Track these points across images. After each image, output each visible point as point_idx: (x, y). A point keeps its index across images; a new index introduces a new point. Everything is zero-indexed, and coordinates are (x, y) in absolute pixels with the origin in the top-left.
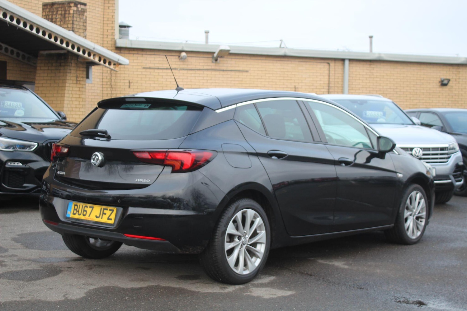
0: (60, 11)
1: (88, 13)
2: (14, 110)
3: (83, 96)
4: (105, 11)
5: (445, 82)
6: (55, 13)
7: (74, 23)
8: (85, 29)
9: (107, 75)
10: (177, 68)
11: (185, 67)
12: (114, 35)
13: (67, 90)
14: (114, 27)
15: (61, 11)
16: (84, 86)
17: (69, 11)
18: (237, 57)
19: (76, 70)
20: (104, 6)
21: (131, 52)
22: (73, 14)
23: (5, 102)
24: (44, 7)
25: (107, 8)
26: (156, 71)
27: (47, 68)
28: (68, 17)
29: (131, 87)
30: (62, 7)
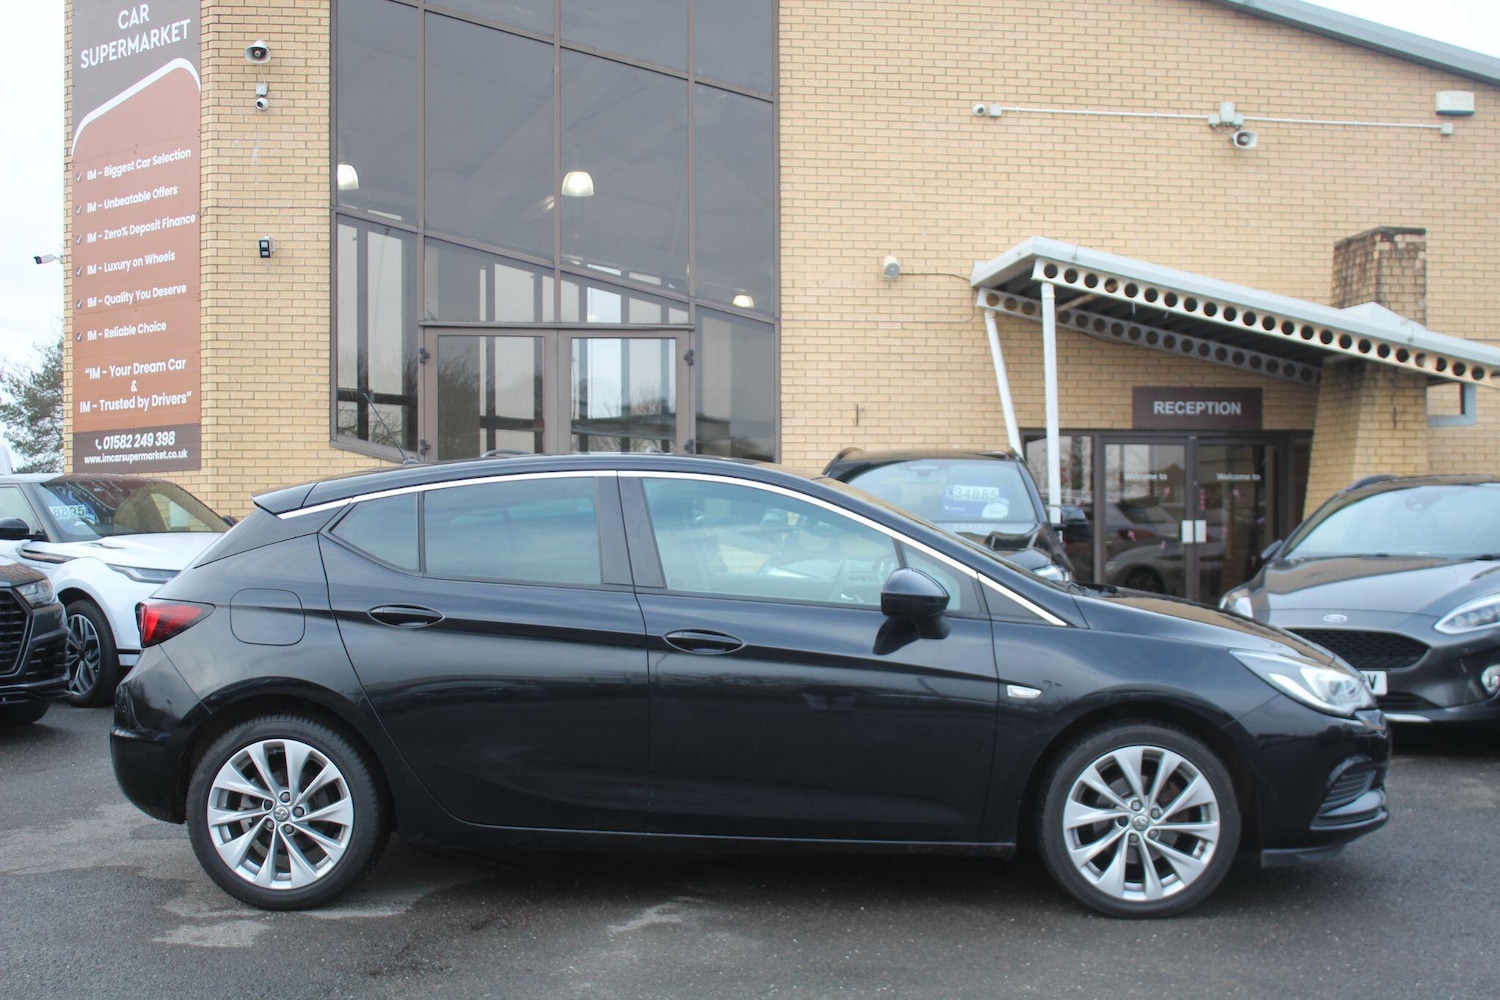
0: (1358, 257)
1: (1428, 250)
3: (1416, 460)
6: (1351, 264)
7: (1384, 282)
8: (1422, 291)
13: (1362, 447)
15: (1361, 256)
16: (1421, 434)
17: (1372, 253)
19: (1392, 397)
22: (1380, 260)
24: (1337, 252)
28: (1371, 269)
30: (1361, 248)
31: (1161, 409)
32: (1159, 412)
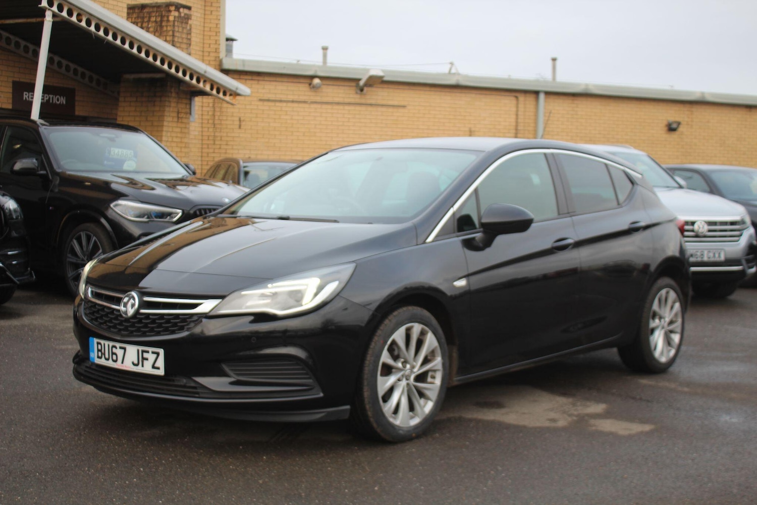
0: (154, 16)
1: (193, 20)
2: (122, 162)
3: (186, 140)
4: (206, 17)
5: (674, 126)
6: (146, 20)
7: (175, 35)
8: (190, 43)
9: (208, 109)
10: (306, 100)
11: (318, 99)
12: (219, 53)
13: (166, 131)
14: (219, 40)
15: (156, 16)
16: (187, 126)
17: (168, 17)
18: (390, 86)
19: (178, 103)
20: (205, 10)
21: (242, 77)
22: (174, 21)
23: (112, 149)
24: (129, 11)
25: (209, 13)
26: (278, 104)
27: (134, 99)
28: (167, 26)
29: (242, 127)
30: (157, 12)
31: (27, 96)
32: (26, 98)
